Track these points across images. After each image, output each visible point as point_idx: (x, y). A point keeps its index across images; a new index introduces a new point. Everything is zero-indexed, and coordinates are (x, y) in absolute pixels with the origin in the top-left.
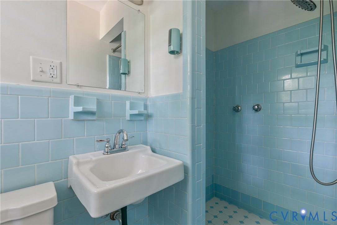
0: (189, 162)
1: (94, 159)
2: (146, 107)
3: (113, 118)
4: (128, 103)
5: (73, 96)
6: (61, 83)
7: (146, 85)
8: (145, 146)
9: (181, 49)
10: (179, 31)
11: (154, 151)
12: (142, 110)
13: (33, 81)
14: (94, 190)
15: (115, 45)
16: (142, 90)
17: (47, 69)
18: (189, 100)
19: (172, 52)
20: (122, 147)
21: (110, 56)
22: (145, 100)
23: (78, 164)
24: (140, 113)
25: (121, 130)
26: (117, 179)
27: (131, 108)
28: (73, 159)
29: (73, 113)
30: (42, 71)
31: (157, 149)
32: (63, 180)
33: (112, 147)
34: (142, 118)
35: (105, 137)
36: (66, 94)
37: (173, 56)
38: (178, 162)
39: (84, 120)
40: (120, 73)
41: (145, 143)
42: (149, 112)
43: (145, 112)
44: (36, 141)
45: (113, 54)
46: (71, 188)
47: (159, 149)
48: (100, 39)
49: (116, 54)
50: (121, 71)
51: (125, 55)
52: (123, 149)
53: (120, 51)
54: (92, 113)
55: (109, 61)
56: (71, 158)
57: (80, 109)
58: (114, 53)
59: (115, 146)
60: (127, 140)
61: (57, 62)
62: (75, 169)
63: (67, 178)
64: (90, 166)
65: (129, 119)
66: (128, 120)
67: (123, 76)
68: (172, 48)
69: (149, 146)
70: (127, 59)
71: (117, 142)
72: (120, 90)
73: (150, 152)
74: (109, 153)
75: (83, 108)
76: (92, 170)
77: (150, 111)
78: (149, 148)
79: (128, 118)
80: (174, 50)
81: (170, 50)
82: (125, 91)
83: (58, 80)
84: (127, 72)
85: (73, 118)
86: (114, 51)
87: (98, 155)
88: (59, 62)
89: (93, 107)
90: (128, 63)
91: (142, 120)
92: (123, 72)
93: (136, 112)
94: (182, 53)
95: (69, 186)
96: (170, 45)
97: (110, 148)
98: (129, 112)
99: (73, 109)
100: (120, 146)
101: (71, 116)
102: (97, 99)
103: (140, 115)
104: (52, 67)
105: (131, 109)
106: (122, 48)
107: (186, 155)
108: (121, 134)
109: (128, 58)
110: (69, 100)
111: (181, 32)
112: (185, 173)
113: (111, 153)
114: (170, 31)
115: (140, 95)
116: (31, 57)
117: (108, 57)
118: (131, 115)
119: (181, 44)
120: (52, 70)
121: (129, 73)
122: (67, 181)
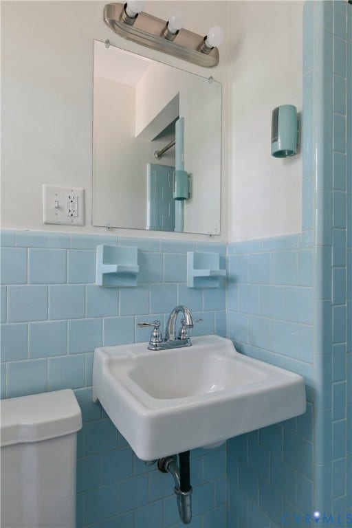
0: (316, 378)
1: (134, 356)
2: (223, 263)
3: (164, 283)
4: (190, 256)
5: (102, 246)
6: (84, 225)
7: (224, 221)
8: (222, 339)
9: (298, 144)
10: (294, 108)
11: (239, 349)
12: (216, 268)
13: (46, 223)
14: (144, 413)
15: (162, 145)
16: (216, 230)
17: (64, 202)
18: (316, 250)
19: (279, 154)
20: (180, 339)
21: (153, 166)
22: (223, 249)
23: (111, 363)
24: (214, 274)
25: (180, 307)
26: (174, 398)
27: (197, 265)
28: (101, 354)
29: (101, 276)
30: (58, 207)
31: (246, 347)
32: (85, 388)
33: (164, 337)
34: (217, 284)
35: (150, 318)
36: (91, 243)
37: (280, 160)
38: (292, 377)
39: (117, 288)
40: (174, 197)
41: (223, 333)
42: (230, 272)
43: (223, 273)
44: (48, 321)
45: (157, 162)
46: (98, 403)
47: (250, 346)
48: (136, 135)
49: (164, 161)
50: (176, 195)
51: (183, 164)
52: (182, 342)
53: (173, 155)
54: (130, 275)
55: (152, 175)
56: (98, 351)
57: (113, 268)
58: (159, 159)
59: (167, 335)
60: (191, 326)
61: (78, 191)
62: (105, 370)
63: (92, 386)
64: (128, 368)
65: (192, 286)
66: (190, 288)
67: (178, 203)
68: (280, 146)
69: (228, 338)
70: (185, 170)
71: (171, 327)
72: (173, 231)
73: (233, 351)
74: (158, 348)
75: (118, 267)
76: (132, 375)
77: (232, 270)
78: (229, 342)
79: (190, 284)
80: (284, 148)
81: (275, 151)
82: (182, 232)
83: (79, 220)
84: (185, 195)
85: (101, 284)
86: (160, 155)
87: (139, 350)
88: (81, 189)
89: (132, 265)
90: (188, 179)
91: (216, 288)
92: (179, 196)
93: (205, 273)
94: (301, 154)
95: (94, 400)
96: (275, 140)
97: (159, 339)
98: (192, 273)
99: (102, 268)
100: (177, 335)
101: (99, 281)
102: (139, 250)
103: (213, 278)
104: (71, 199)
105: (196, 267)
106: (177, 147)
107: (311, 363)
108: (180, 313)
109: (187, 169)
110: (96, 252)
111: (298, 112)
112: (307, 401)
113: (162, 348)
114: (276, 114)
115: (211, 240)
116: (43, 185)
117: (148, 168)
118: (196, 279)
119: (298, 136)
120: (71, 204)
121: (189, 197)
122: (91, 391)
